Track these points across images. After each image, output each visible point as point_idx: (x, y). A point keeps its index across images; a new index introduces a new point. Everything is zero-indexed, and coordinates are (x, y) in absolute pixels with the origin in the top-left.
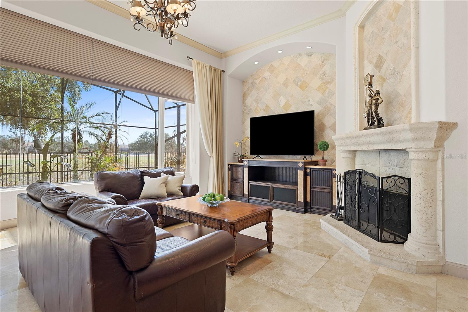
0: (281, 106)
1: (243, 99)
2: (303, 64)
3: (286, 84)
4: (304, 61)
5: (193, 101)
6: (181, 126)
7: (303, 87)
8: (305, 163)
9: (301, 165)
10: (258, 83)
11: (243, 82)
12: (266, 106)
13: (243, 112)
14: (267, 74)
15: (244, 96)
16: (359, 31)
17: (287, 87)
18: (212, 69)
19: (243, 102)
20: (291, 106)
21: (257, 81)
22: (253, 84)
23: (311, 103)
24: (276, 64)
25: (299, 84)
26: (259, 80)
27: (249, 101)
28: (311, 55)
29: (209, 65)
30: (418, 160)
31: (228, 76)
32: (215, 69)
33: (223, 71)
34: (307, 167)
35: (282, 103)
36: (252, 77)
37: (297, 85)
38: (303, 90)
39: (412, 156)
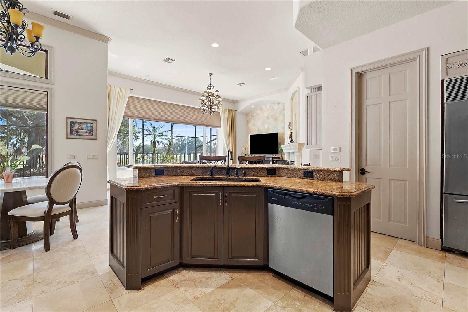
0: (266, 129)
1: (247, 124)
2: (275, 108)
3: (268, 118)
4: (276, 107)
5: (220, 127)
6: (212, 136)
7: (276, 119)
8: (273, 158)
9: (271, 159)
10: (254, 116)
11: (247, 115)
12: (258, 129)
13: (247, 131)
14: (259, 112)
15: (247, 122)
16: (291, 101)
17: (268, 119)
18: (230, 110)
19: (247, 126)
20: (270, 129)
21: (254, 115)
22: (252, 116)
23: (279, 128)
24: (263, 107)
25: (274, 118)
26: (255, 114)
27: (250, 125)
28: (279, 104)
29: (228, 109)
30: (297, 155)
31: (239, 113)
32: (231, 110)
33: (236, 110)
34: (274, 160)
35: (266, 128)
36: (251, 112)
37: (273, 118)
38: (276, 121)
39: (295, 154)
